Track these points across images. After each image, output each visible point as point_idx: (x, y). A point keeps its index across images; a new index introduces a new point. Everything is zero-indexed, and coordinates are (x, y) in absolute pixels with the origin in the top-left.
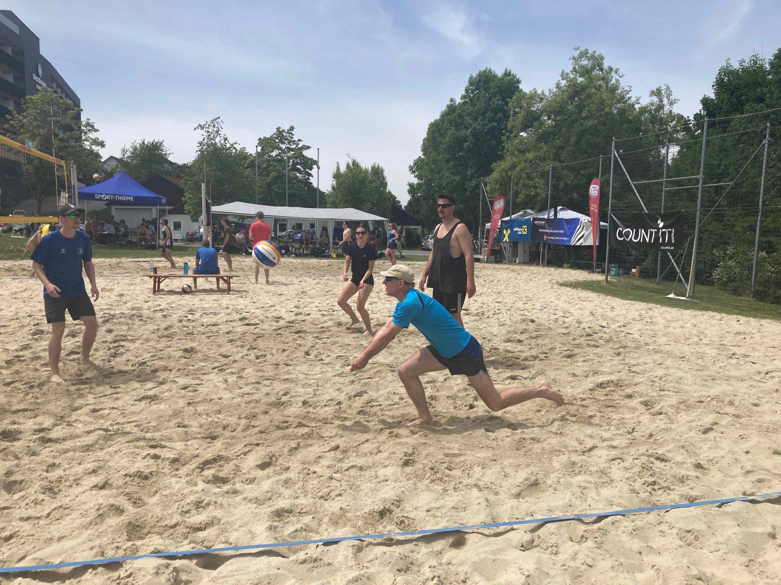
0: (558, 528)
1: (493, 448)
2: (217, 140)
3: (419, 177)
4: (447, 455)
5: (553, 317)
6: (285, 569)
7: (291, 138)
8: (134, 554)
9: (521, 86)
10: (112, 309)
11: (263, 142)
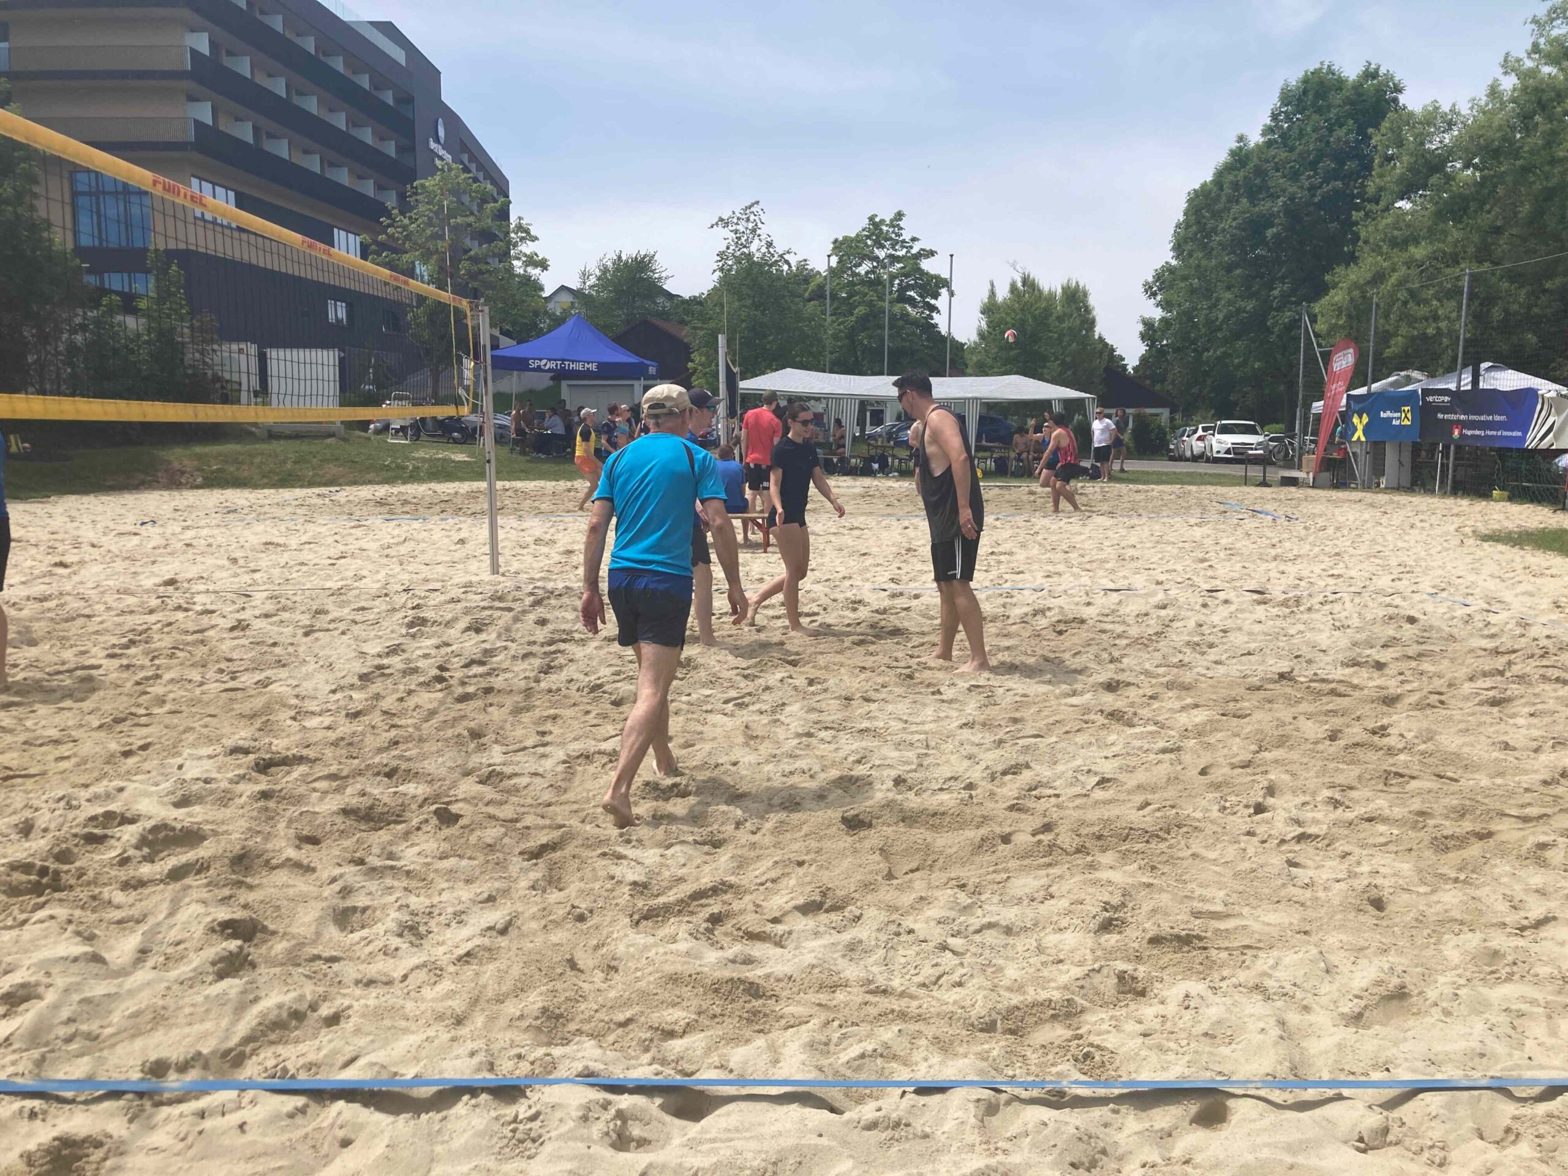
0: (1449, 1107)
1: (1303, 905)
2: (753, 248)
3: (1166, 305)
4: (1197, 914)
5: (1461, 612)
6: (833, 1136)
7: (897, 235)
8: (546, 1073)
9: (1403, 99)
10: (550, 580)
11: (839, 246)
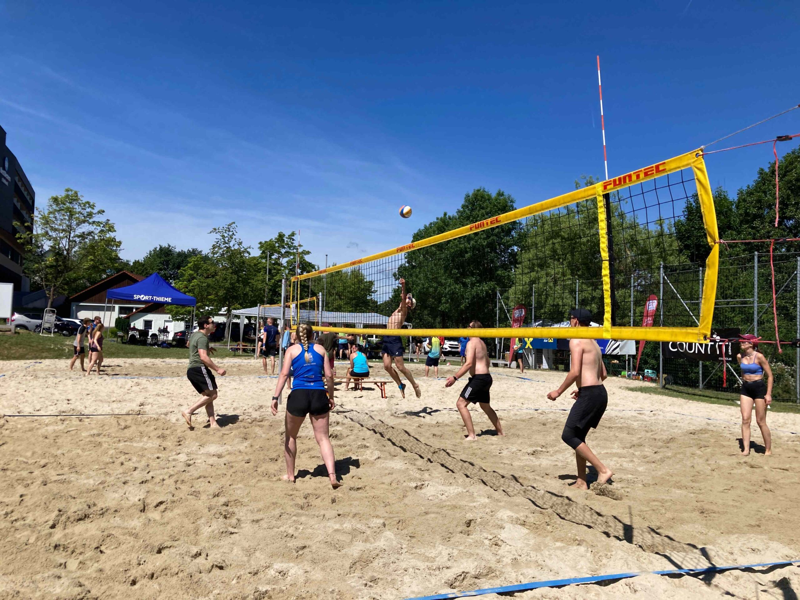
2: (231, 244)
7: (293, 243)
